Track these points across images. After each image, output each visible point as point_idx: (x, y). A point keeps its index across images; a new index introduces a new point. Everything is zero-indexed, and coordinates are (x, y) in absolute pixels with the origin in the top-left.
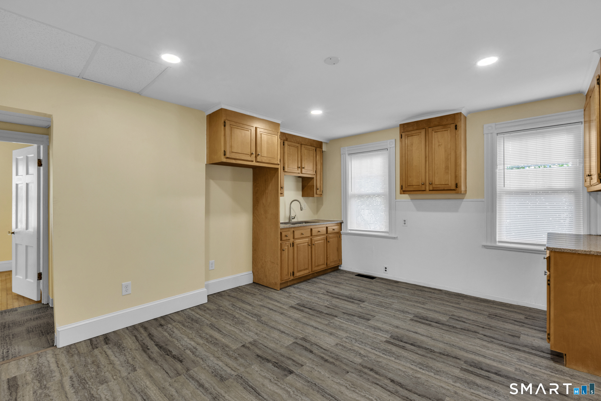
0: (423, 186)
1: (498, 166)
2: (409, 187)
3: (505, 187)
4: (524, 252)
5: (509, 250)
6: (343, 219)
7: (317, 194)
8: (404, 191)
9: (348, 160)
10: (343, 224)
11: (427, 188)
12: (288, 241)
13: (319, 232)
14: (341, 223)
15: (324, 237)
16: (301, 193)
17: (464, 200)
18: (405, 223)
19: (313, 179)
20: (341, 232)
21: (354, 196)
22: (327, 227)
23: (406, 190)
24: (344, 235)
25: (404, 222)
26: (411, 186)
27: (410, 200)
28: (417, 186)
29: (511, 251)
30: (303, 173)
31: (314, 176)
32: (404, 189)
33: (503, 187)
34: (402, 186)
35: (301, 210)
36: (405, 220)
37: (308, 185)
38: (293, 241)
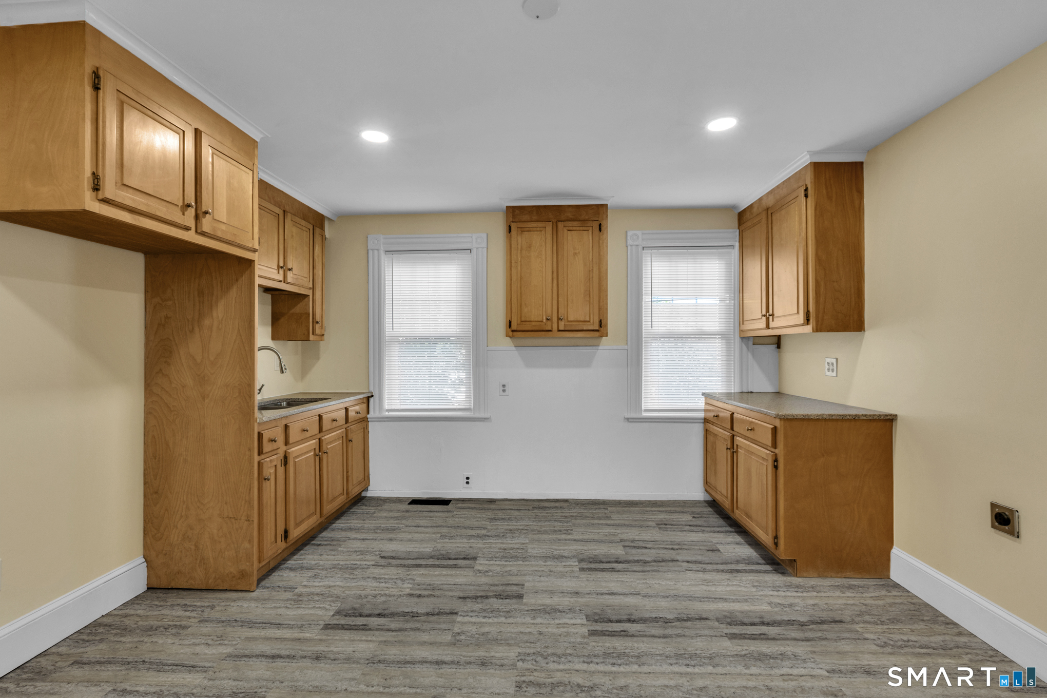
0: (549, 323)
1: (644, 297)
2: (524, 323)
3: (653, 328)
4: (675, 422)
5: (658, 422)
6: (371, 389)
7: (316, 335)
8: (513, 331)
9: (385, 263)
10: (371, 400)
11: (555, 328)
12: (275, 452)
13: (334, 420)
14: (368, 398)
15: (343, 431)
16: (270, 329)
17: (600, 348)
18: (504, 391)
19: (306, 299)
20: (368, 416)
21: (396, 339)
22: (346, 408)
23: (519, 329)
24: (376, 423)
25: (503, 388)
26: (528, 323)
27: (514, 348)
28: (538, 323)
29: (660, 422)
30: (288, 283)
31: (310, 293)
32: (514, 327)
33: (651, 328)
34: (510, 322)
35: (282, 372)
36: (504, 384)
37: (293, 311)
38: (286, 452)
